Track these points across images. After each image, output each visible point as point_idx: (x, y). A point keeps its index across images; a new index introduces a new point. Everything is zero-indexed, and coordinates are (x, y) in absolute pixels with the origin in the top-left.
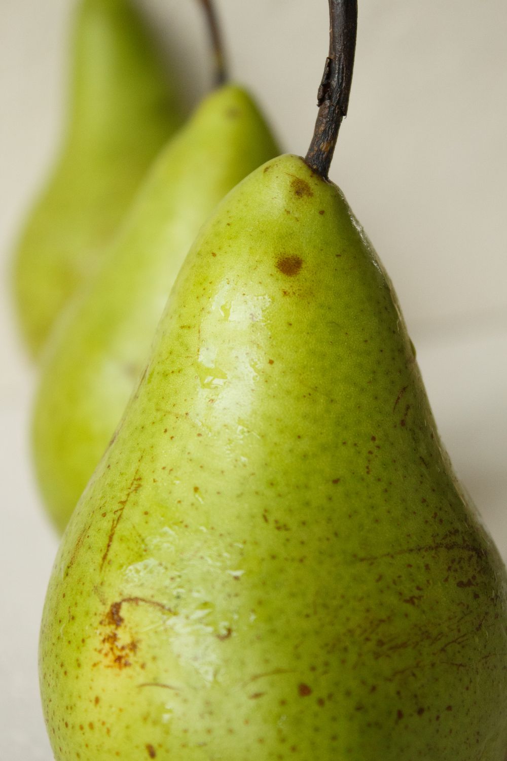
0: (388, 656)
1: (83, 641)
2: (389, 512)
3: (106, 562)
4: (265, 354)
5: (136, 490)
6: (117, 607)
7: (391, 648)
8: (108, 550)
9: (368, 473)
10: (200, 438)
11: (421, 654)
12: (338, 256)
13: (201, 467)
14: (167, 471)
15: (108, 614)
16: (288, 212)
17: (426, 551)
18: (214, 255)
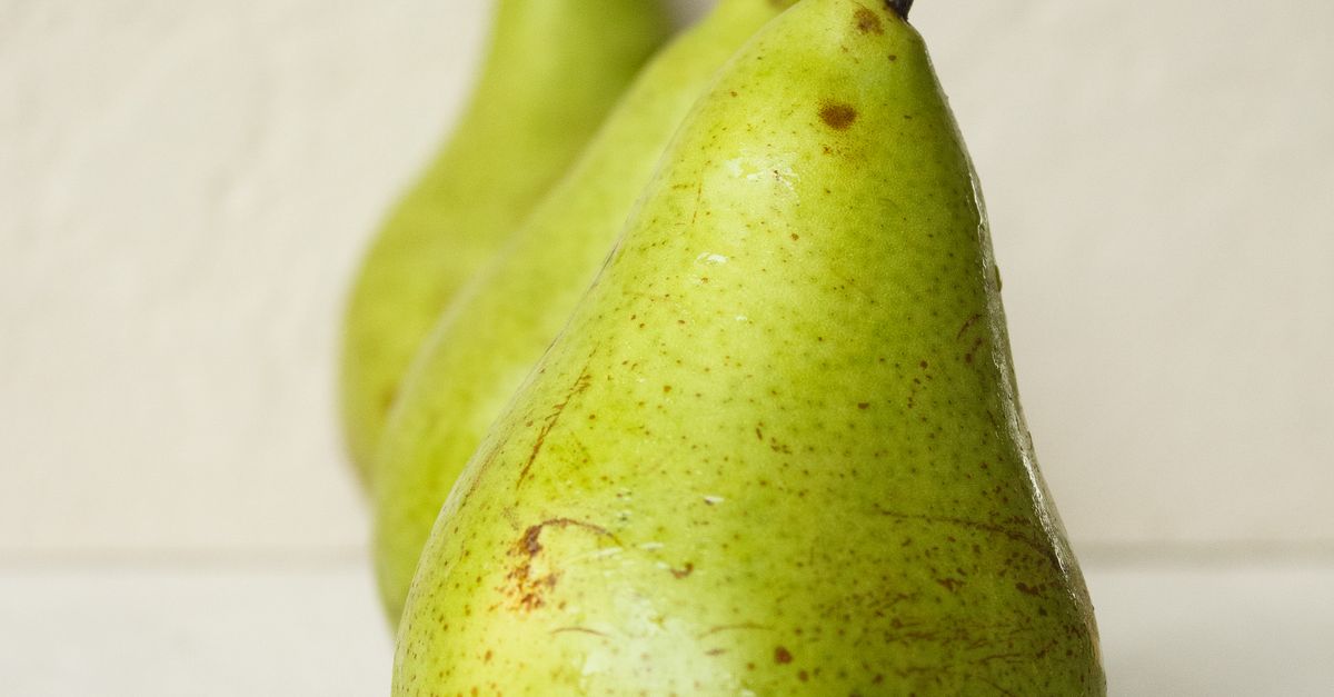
0: (905, 644)
1: (479, 579)
2: (932, 464)
3: (527, 477)
4: (788, 225)
5: (581, 390)
6: (533, 533)
7: (910, 635)
8: (530, 463)
9: (910, 406)
10: (682, 326)
11: (951, 657)
12: (907, 117)
13: (679, 362)
14: (629, 367)
15: (521, 541)
16: (846, 50)
17: (978, 528)
18: (734, 94)
